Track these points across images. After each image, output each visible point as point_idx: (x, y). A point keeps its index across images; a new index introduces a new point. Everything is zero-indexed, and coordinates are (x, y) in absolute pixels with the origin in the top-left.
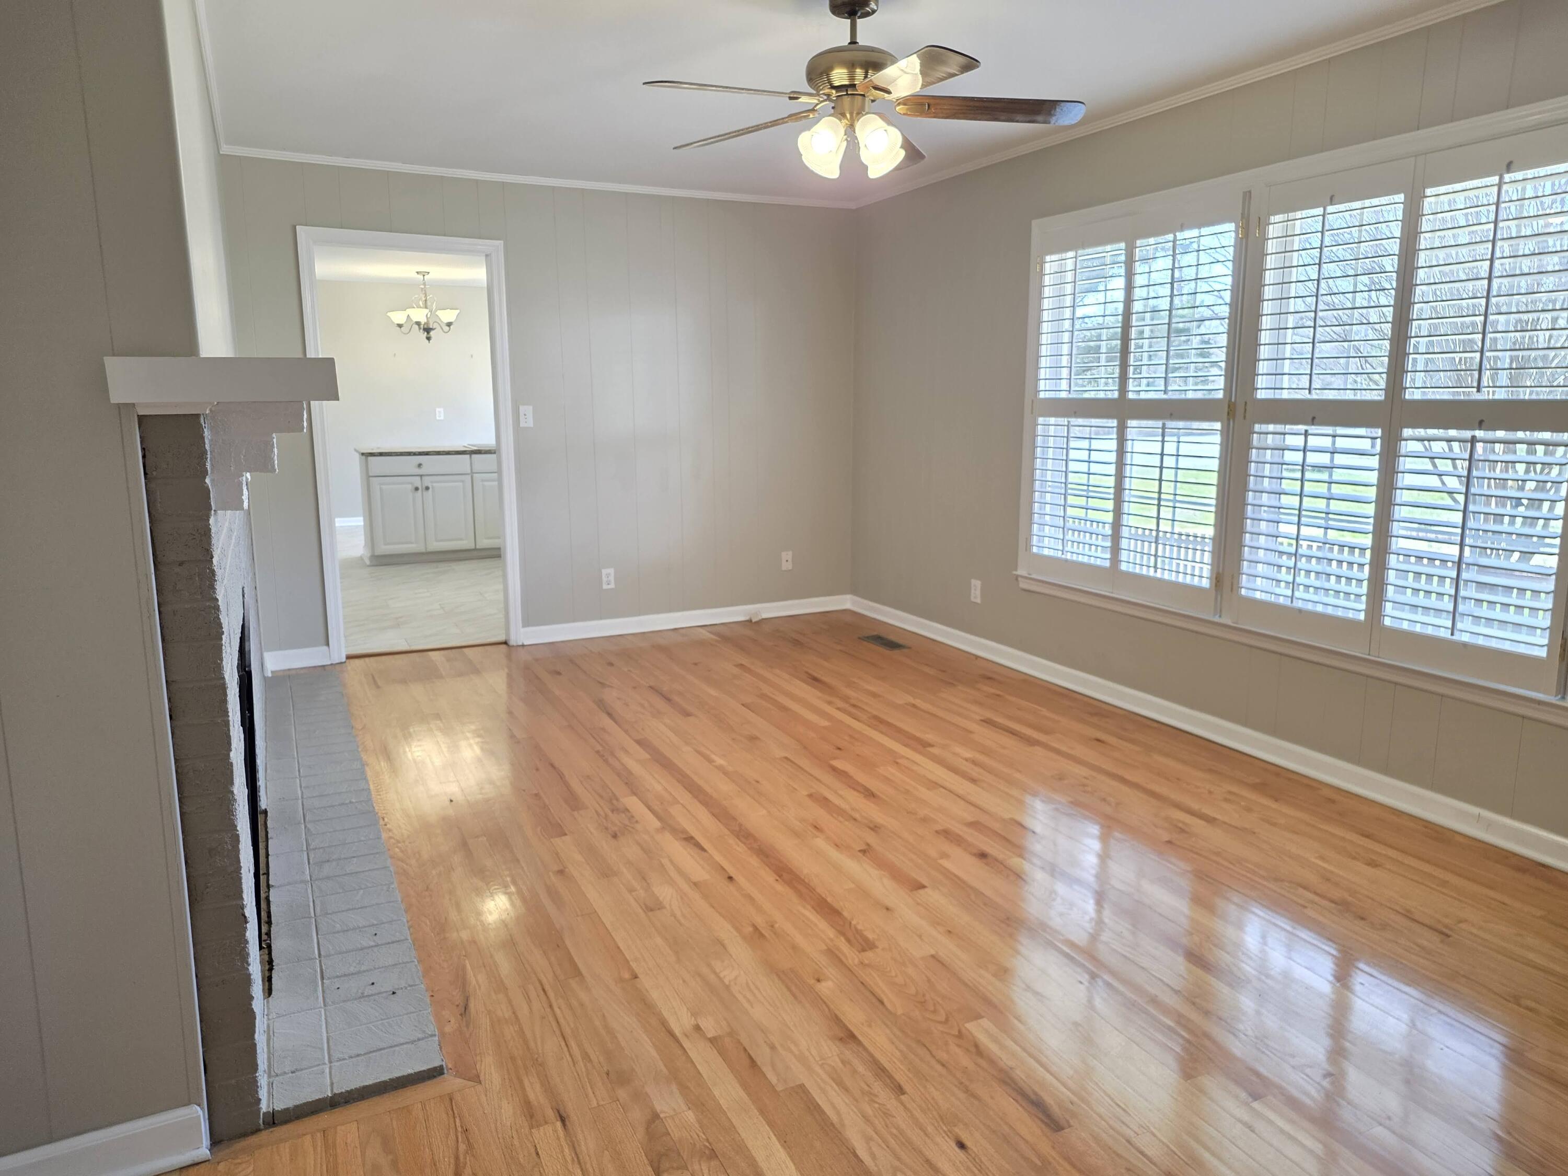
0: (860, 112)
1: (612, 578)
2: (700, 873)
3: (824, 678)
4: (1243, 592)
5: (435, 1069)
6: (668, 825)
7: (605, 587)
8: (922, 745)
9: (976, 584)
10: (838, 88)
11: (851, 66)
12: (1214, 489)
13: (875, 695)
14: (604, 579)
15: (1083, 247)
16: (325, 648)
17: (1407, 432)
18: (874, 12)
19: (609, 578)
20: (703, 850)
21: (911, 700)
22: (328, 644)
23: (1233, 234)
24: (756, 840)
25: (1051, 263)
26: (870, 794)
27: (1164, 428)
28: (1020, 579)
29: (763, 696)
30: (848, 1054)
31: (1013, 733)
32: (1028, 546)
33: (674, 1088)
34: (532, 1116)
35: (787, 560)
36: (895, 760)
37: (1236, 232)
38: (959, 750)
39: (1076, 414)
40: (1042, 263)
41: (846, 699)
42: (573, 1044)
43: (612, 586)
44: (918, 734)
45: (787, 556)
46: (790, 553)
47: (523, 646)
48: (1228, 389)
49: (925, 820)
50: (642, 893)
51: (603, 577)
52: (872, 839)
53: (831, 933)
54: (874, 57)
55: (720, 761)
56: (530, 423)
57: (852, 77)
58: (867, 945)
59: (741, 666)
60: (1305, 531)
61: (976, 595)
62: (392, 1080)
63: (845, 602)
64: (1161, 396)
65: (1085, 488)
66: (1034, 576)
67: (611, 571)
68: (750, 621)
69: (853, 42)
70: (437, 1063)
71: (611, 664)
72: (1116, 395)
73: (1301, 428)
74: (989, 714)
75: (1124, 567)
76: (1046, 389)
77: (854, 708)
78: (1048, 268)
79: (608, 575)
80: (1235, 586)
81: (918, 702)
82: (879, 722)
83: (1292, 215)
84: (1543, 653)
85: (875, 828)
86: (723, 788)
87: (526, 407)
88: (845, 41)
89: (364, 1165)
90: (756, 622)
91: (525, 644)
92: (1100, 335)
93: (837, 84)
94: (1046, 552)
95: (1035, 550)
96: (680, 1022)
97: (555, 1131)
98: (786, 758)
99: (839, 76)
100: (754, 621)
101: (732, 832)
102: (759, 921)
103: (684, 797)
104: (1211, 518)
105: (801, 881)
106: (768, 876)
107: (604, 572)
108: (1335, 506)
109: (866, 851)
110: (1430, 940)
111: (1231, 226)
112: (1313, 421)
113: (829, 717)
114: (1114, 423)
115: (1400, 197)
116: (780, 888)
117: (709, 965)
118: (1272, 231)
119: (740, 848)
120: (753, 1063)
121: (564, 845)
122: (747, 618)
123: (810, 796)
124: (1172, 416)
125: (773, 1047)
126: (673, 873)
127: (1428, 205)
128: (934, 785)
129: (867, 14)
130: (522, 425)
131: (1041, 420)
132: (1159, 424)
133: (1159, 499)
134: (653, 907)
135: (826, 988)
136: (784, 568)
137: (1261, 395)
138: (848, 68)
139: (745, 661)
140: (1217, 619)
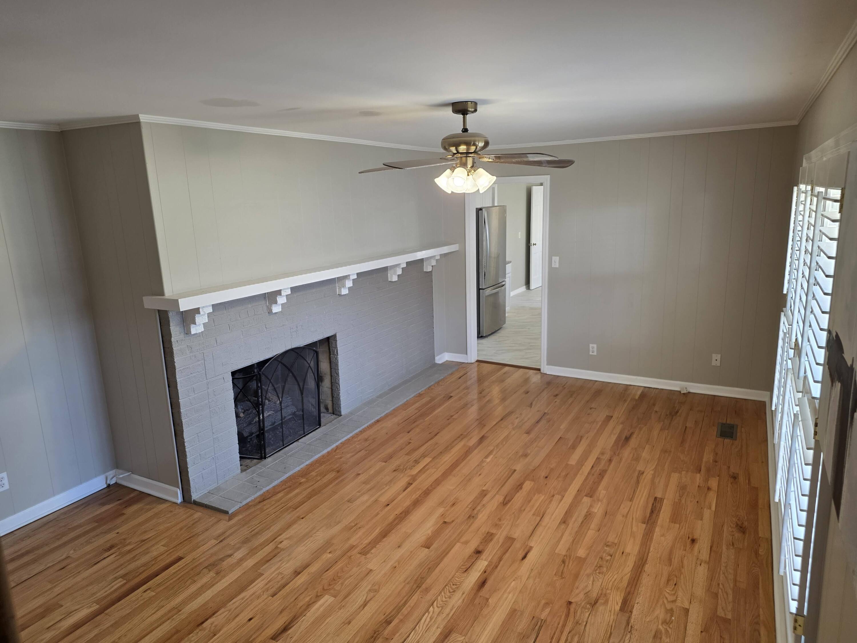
1: (595, 349)
7: (591, 353)
16: (466, 355)
19: (593, 349)
20: (404, 490)
22: (467, 354)
30: (287, 577)
35: (716, 359)
43: (595, 354)
45: (717, 357)
46: (720, 356)
47: (546, 374)
51: (590, 349)
53: (368, 541)
56: (557, 266)
58: (365, 553)
67: (595, 346)
87: (555, 257)
90: (684, 394)
91: (547, 373)
100: (682, 392)
102: (362, 524)
107: (591, 345)
117: (322, 528)
120: (270, 560)
122: (679, 390)
125: (281, 560)
130: (553, 266)
135: (326, 556)
136: (713, 364)
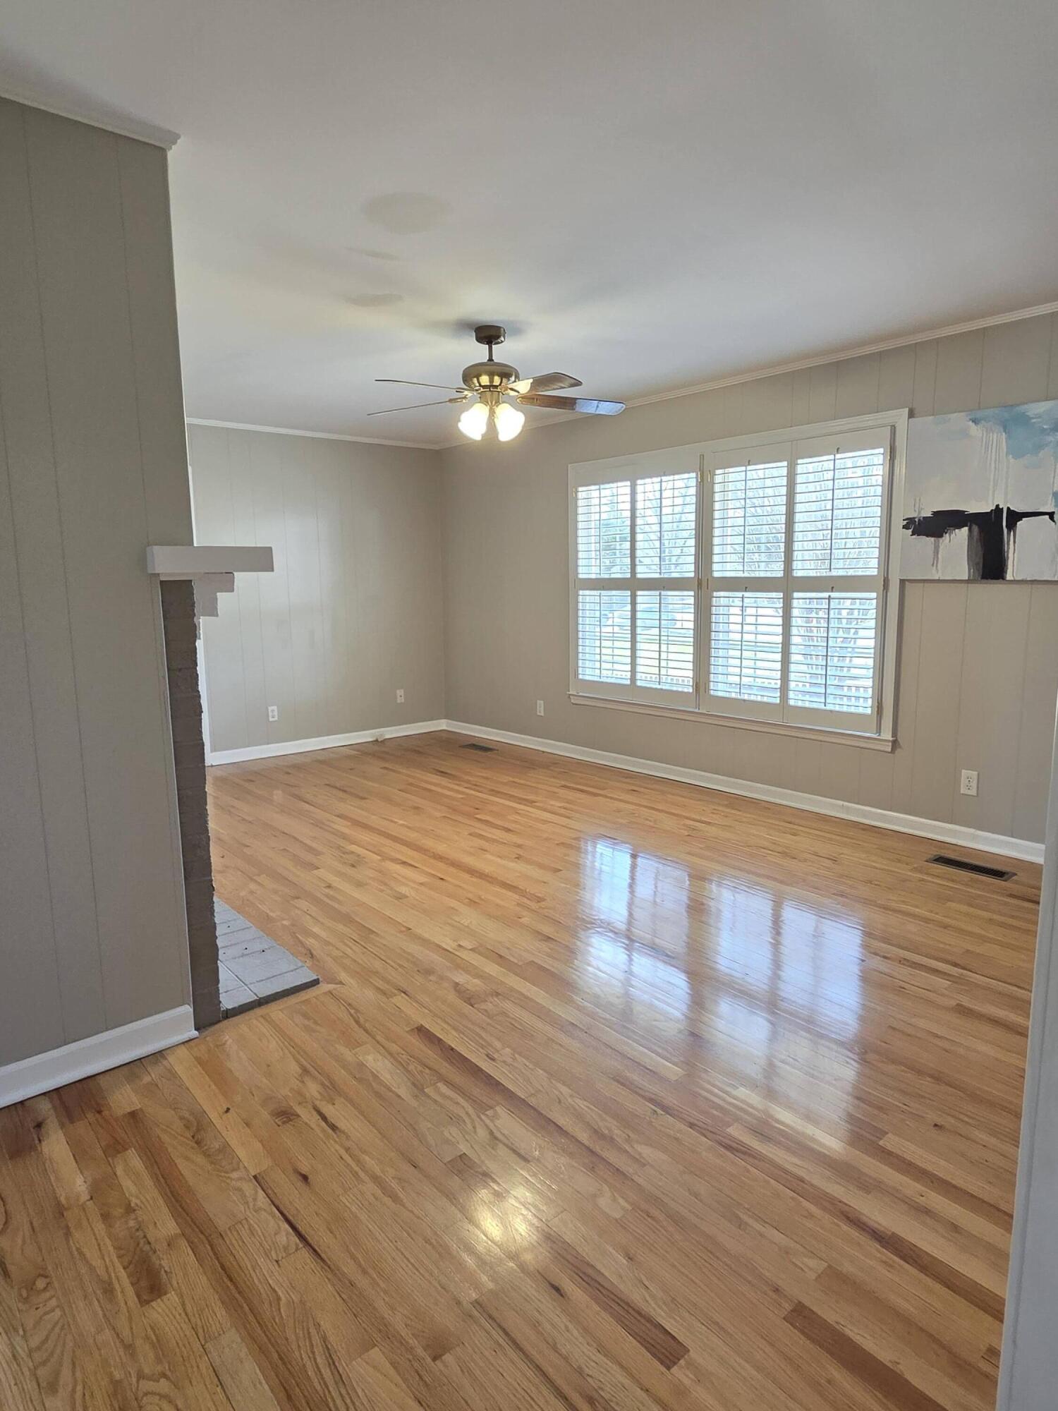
0: (498, 403)
1: (276, 713)
2: (423, 879)
3: (449, 772)
4: (712, 692)
5: (315, 980)
6: (386, 857)
7: (271, 719)
8: (530, 803)
9: (540, 703)
10: (484, 387)
11: (491, 375)
12: (692, 632)
13: (487, 778)
14: (270, 714)
15: (603, 484)
17: (796, 595)
18: (502, 342)
19: (273, 713)
20: (416, 867)
21: (511, 779)
23: (695, 480)
24: (448, 859)
25: (583, 492)
26: (508, 830)
27: (660, 595)
28: (571, 697)
29: (411, 784)
30: (552, 946)
31: (582, 791)
32: (576, 674)
33: (460, 971)
34: (385, 994)
35: (400, 696)
36: (516, 812)
37: (697, 478)
38: (552, 803)
39: (604, 589)
40: (577, 492)
41: (468, 782)
42: (388, 961)
43: (276, 719)
44: (525, 797)
45: (400, 692)
46: (402, 691)
47: (213, 766)
48: (697, 570)
49: (547, 839)
50: (389, 891)
51: (269, 712)
52: (520, 852)
53: (517, 897)
54: (506, 370)
55: (401, 822)
57: (491, 380)
58: (540, 900)
59: (385, 768)
60: (745, 654)
61: (541, 711)
62: (291, 988)
63: (442, 725)
64: (657, 576)
65: (611, 635)
66: (581, 694)
67: (275, 708)
68: (377, 741)
69: (491, 359)
70: (315, 977)
71: (288, 773)
72: (629, 576)
73: (740, 594)
74: (563, 783)
75: (639, 683)
76: (583, 573)
77: (476, 786)
78: (580, 495)
79: (273, 711)
80: (707, 689)
81: (516, 780)
82: (495, 792)
83: (727, 470)
84: (869, 711)
85: (519, 846)
86: (412, 836)
88: (485, 359)
89: (296, 1025)
90: (382, 741)
91: (214, 764)
92: (615, 538)
93: (483, 384)
94: (587, 678)
95: (580, 677)
96: (448, 944)
97: (402, 997)
98: (444, 817)
99: (485, 380)
100: (380, 740)
101: (430, 857)
102: (470, 896)
103: (388, 842)
104: (691, 649)
105: (487, 876)
106: (466, 876)
107: (270, 708)
108: (760, 638)
109: (519, 857)
110: (828, 863)
111: (693, 475)
112: (746, 590)
113: (462, 793)
114: (629, 593)
115: (785, 464)
116: (474, 880)
117: (451, 918)
118: (718, 479)
119: (441, 865)
120: (501, 956)
121: (321, 873)
122: (374, 739)
123: (470, 834)
124: (664, 589)
125: (508, 948)
126: (404, 880)
127: (800, 469)
128: (545, 822)
129: (498, 343)
131: (581, 592)
132: (657, 593)
133: (660, 640)
134: (400, 897)
135: (525, 920)
136: (399, 701)
137: (716, 574)
138: (489, 375)
139: (387, 765)
140: (697, 710)
